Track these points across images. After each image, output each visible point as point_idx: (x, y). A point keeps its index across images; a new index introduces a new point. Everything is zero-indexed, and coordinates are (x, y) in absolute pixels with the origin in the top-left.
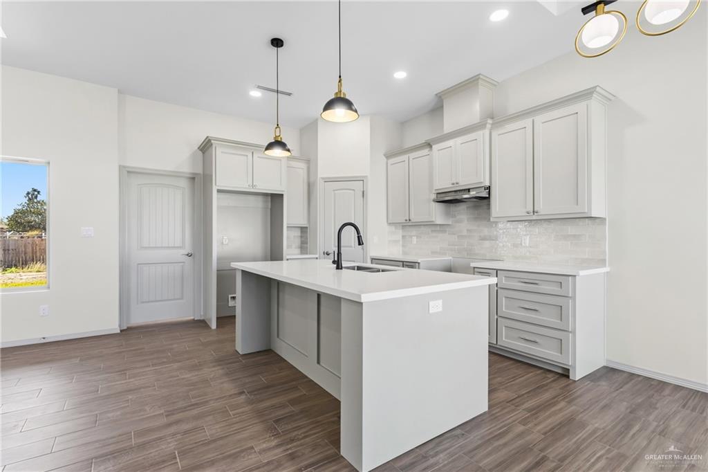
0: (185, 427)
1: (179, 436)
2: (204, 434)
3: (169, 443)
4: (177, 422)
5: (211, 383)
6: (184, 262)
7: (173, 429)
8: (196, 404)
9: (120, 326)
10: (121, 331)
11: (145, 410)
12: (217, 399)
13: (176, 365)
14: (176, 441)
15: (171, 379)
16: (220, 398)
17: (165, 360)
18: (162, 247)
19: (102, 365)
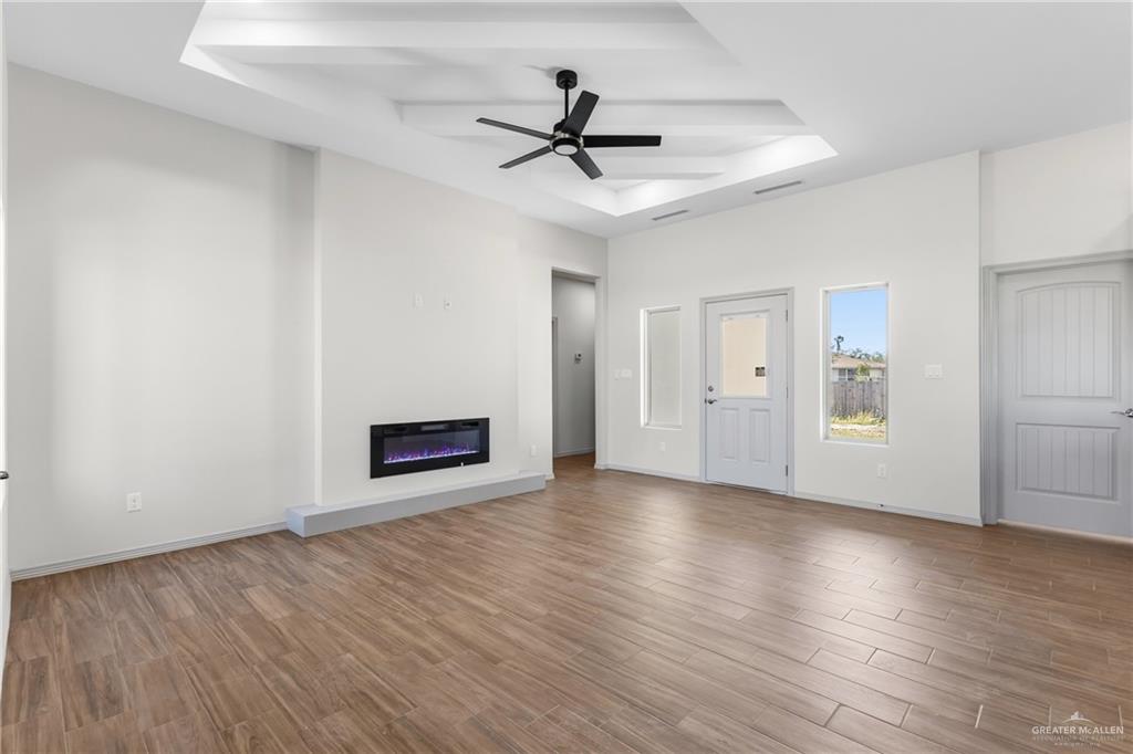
0: (1014, 686)
1: (996, 692)
2: (1044, 715)
3: (977, 690)
4: (1006, 675)
5: (1110, 659)
6: (1118, 428)
7: (991, 679)
8: (1056, 671)
9: (983, 517)
10: (985, 525)
11: (965, 636)
12: (1103, 686)
13: (1051, 603)
14: (988, 694)
15: (1029, 618)
16: (1115, 689)
17: (1035, 588)
18: (1093, 397)
19: (935, 560)
